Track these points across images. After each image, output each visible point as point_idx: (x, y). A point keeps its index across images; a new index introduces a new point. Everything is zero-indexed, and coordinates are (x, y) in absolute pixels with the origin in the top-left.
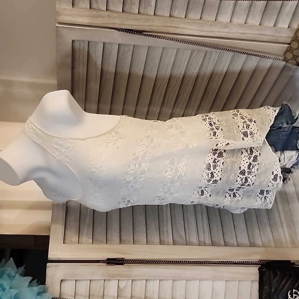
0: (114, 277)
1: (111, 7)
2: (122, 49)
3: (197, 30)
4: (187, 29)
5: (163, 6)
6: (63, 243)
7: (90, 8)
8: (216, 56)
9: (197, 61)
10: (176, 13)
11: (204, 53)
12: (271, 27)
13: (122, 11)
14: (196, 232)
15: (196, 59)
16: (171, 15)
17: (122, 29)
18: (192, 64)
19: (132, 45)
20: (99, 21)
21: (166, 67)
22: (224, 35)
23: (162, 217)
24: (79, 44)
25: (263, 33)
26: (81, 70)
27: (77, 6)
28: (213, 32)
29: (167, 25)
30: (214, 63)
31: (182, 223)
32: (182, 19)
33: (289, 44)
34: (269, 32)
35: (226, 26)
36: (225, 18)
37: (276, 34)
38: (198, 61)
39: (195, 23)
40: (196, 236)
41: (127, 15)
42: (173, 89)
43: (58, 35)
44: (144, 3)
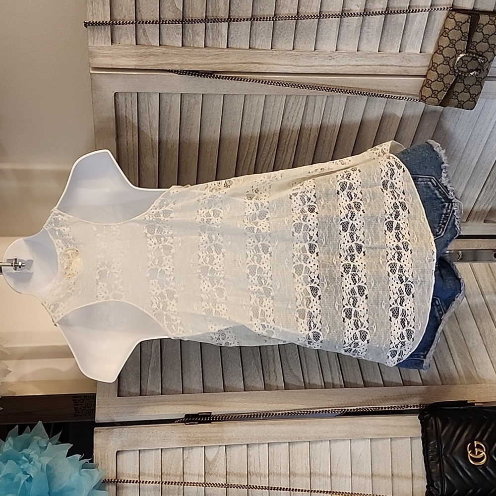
0: (198, 443)
1: (166, 41)
2: (186, 103)
3: (290, 65)
4: (276, 64)
5: (239, 34)
6: (117, 395)
7: (137, 44)
8: (323, 102)
9: (296, 112)
10: (258, 44)
11: (305, 99)
12: (395, 54)
13: (181, 46)
14: (319, 369)
15: (295, 110)
16: (251, 47)
17: (184, 70)
18: (289, 118)
19: (200, 94)
20: (151, 63)
21: (252, 124)
22: (330, 70)
23: (265, 351)
24: (124, 98)
25: (385, 63)
26: (130, 138)
27: (118, 42)
28: (313, 66)
29: (246, 61)
30: (321, 113)
31: (297, 358)
32: (268, 51)
33: (425, 76)
34: (393, 61)
35: (331, 58)
36: (328, 45)
37: (405, 63)
38: (298, 113)
39: (286, 54)
40: (320, 376)
41: (188, 49)
42: (266, 159)
43: (94, 87)
44: (212, 32)
